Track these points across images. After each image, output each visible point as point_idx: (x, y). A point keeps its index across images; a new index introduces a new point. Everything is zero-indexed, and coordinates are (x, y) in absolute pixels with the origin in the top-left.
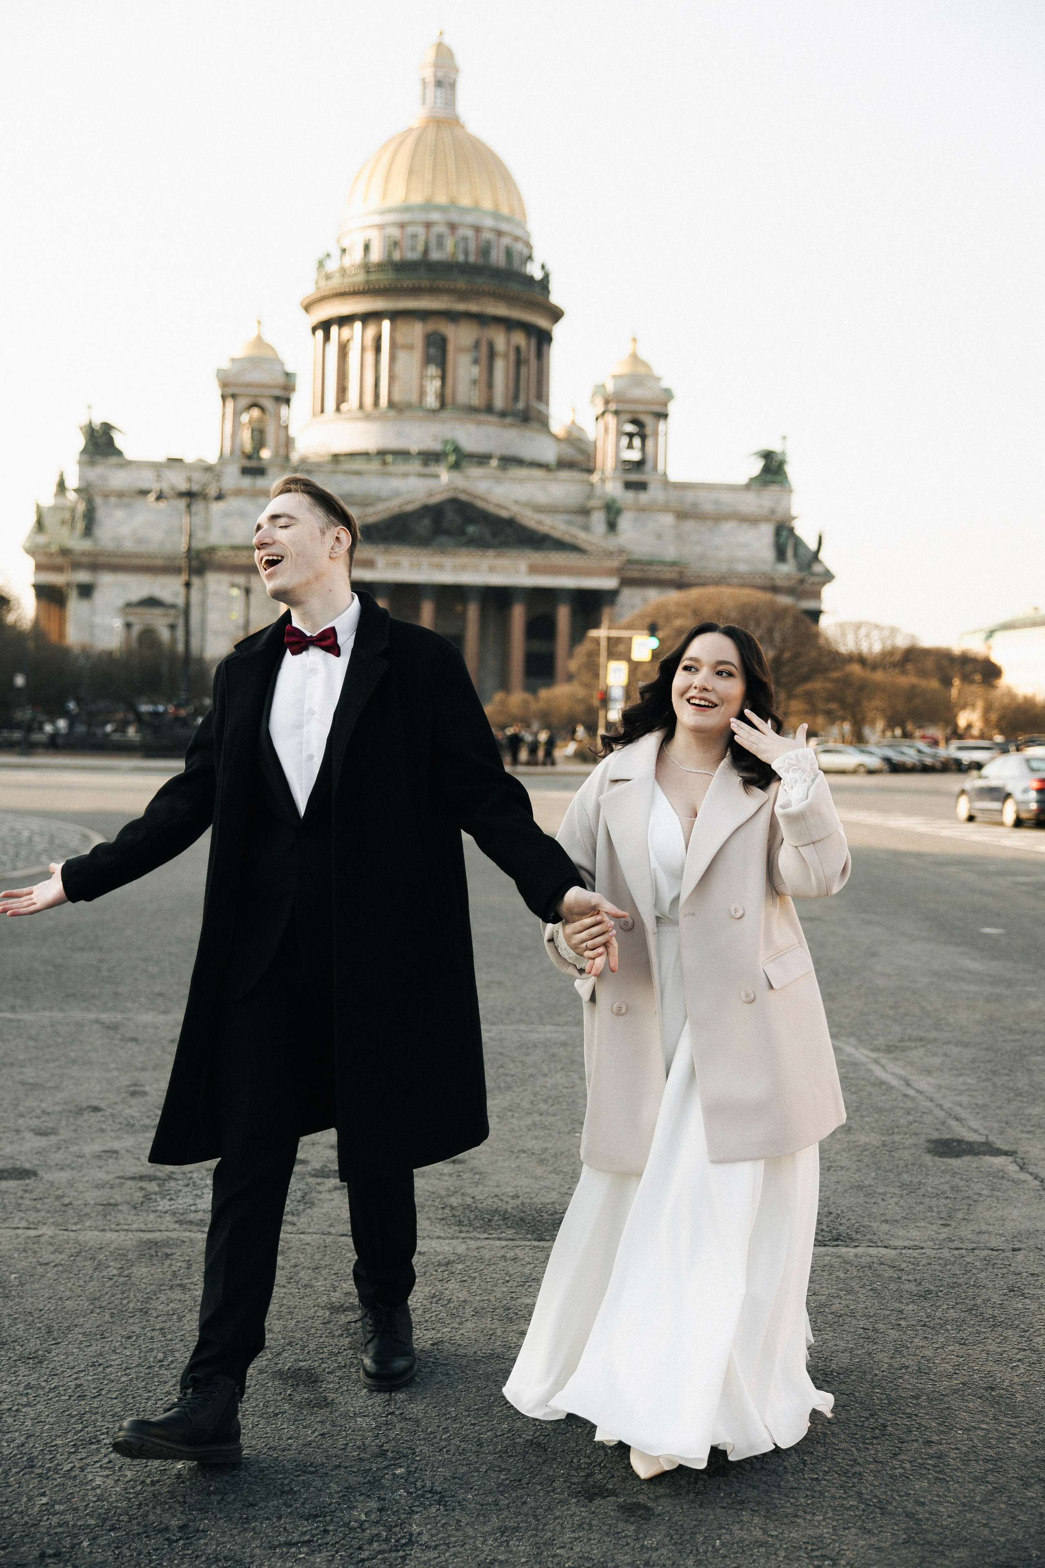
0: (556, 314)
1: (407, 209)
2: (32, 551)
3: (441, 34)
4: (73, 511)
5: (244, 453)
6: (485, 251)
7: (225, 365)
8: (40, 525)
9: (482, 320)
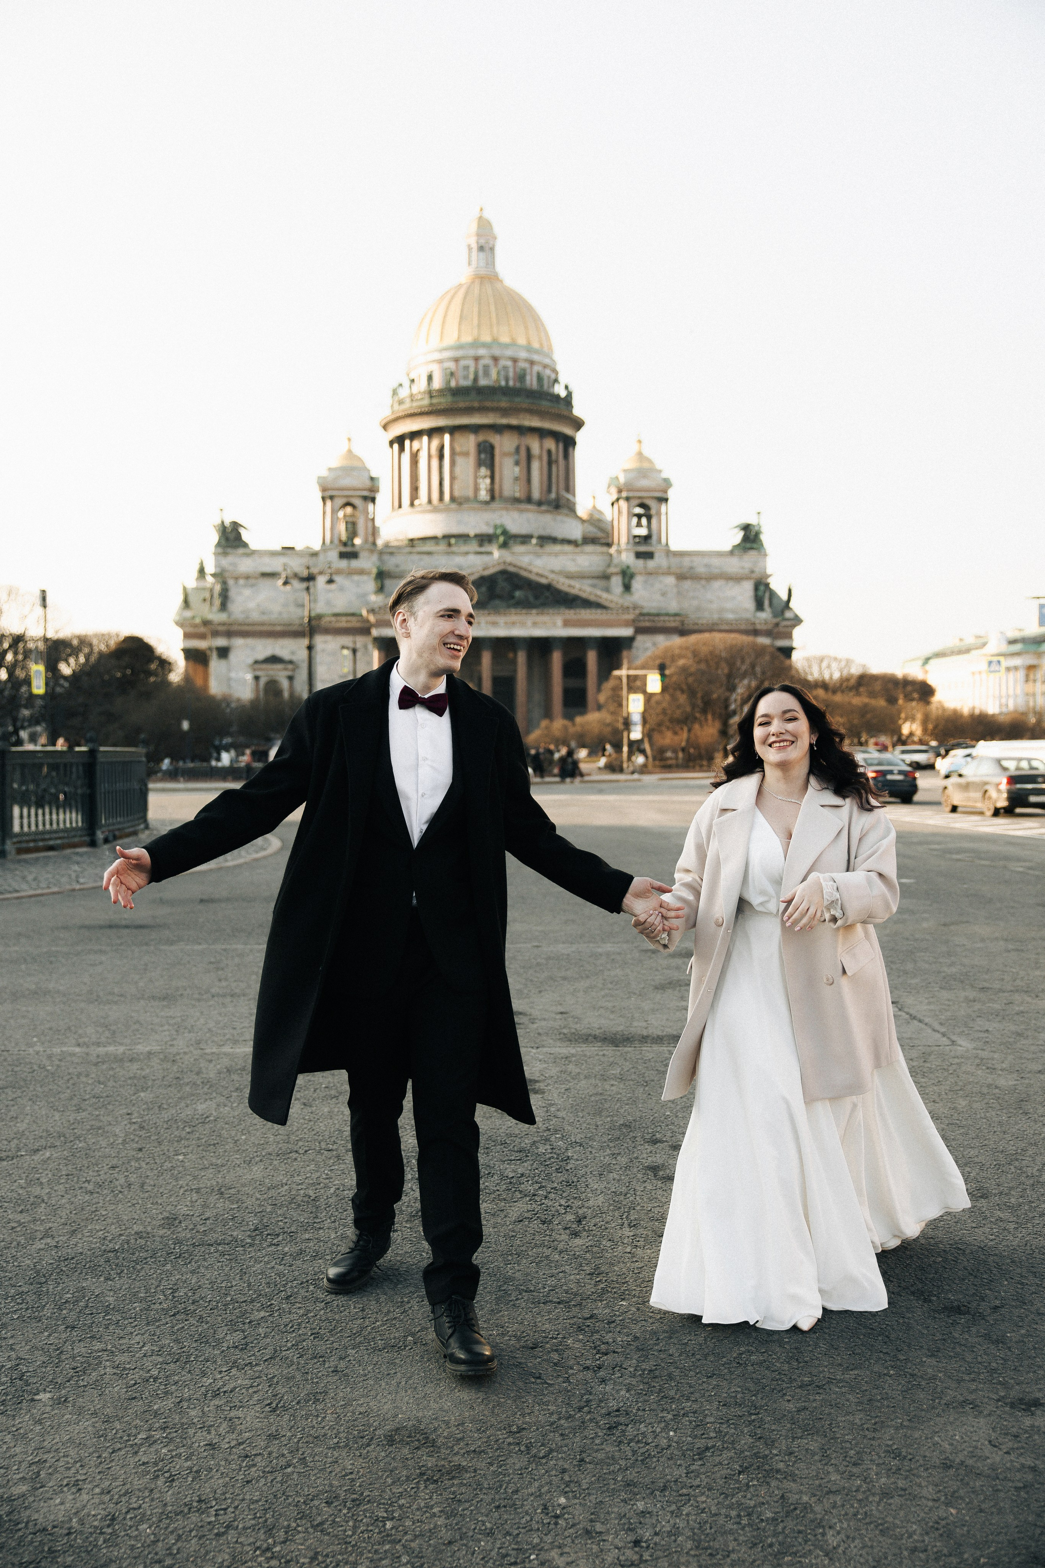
0: (578, 424)
1: (460, 347)
2: (180, 624)
3: (481, 210)
4: (211, 590)
5: (340, 541)
6: (521, 377)
7: (324, 473)
8: (186, 603)
9: (520, 430)
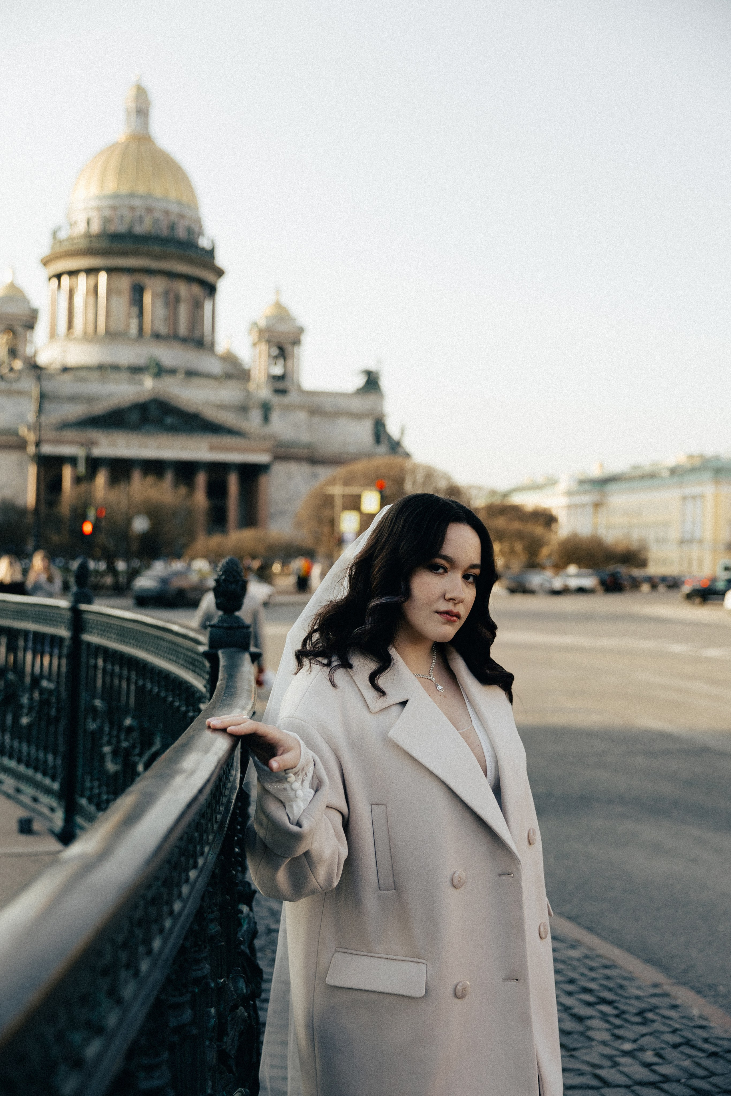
0: (219, 273)
1: (115, 196)
3: (140, 78)
6: (172, 227)
